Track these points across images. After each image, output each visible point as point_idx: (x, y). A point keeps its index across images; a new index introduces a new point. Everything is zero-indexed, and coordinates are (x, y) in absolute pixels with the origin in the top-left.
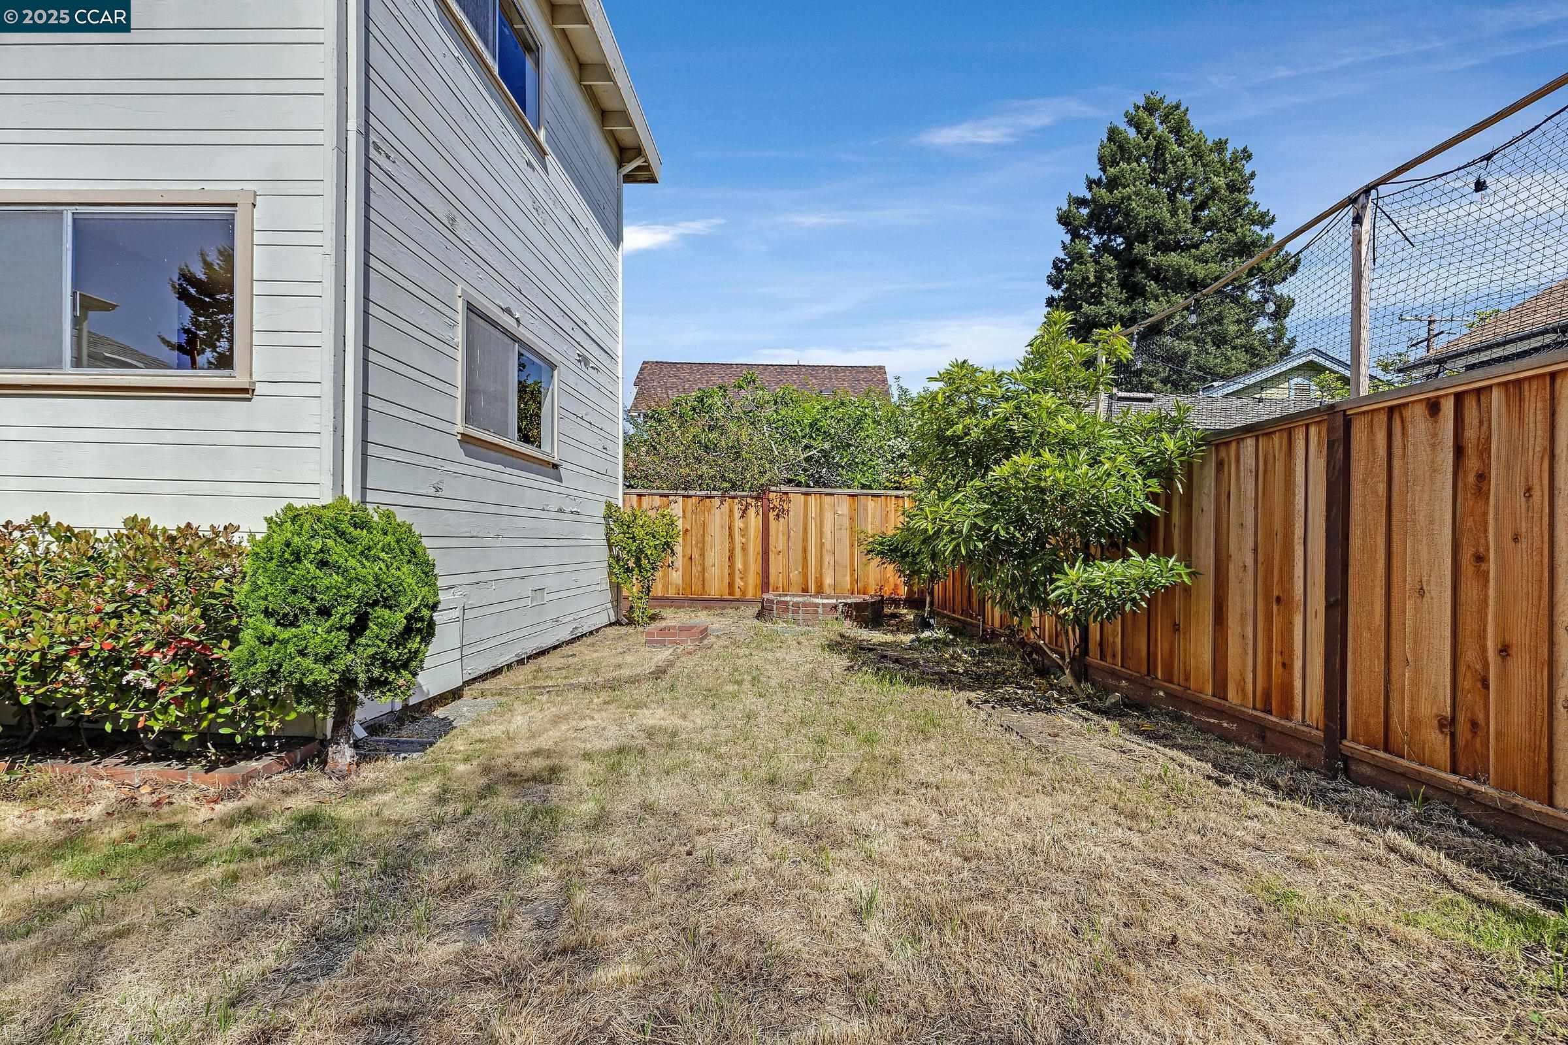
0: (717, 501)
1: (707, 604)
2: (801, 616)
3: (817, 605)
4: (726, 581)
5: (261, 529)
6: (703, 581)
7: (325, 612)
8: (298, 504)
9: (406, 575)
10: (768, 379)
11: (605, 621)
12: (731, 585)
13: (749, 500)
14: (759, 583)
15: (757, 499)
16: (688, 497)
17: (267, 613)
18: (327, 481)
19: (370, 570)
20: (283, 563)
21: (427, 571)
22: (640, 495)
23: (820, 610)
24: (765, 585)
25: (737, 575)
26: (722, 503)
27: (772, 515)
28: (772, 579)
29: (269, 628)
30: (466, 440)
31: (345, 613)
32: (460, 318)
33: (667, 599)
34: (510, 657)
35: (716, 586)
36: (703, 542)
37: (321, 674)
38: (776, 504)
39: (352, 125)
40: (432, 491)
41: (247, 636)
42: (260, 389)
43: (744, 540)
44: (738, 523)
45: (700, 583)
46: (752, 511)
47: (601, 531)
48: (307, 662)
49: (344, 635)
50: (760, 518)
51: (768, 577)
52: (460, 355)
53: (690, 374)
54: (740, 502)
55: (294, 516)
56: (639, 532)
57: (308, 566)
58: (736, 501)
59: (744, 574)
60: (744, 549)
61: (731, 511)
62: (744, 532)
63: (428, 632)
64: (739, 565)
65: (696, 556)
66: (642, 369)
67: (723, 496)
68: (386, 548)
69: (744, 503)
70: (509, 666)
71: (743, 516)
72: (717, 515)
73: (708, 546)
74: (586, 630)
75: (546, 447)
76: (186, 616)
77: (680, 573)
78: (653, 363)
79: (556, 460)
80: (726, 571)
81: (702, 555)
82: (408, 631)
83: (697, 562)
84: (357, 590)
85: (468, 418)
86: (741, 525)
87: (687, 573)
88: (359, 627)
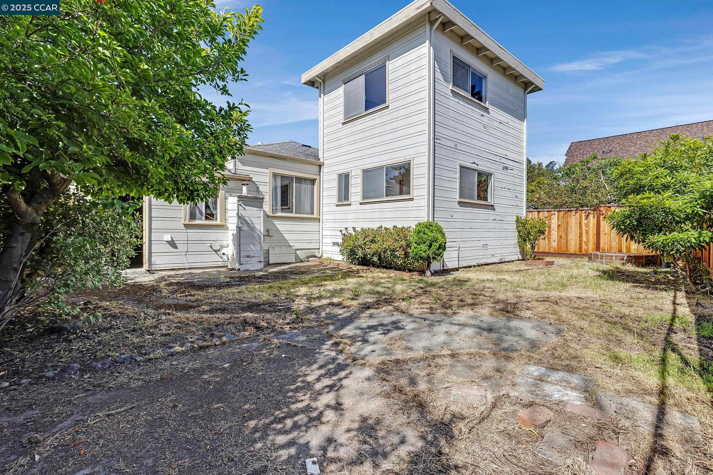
0: (574, 213)
1: (569, 256)
2: (604, 260)
3: (612, 256)
4: (578, 246)
5: (414, 227)
6: (567, 246)
7: (424, 243)
8: (421, 222)
9: (439, 236)
10: (651, 138)
11: (516, 258)
12: (580, 248)
13: (590, 211)
14: (595, 247)
15: (594, 210)
16: (560, 211)
17: (416, 243)
18: (426, 216)
19: (432, 235)
20: (418, 233)
21: (443, 235)
22: (539, 212)
23: (614, 258)
24: (598, 248)
25: (584, 244)
26: (576, 213)
27: (601, 217)
28: (602, 246)
29: (416, 245)
30: (460, 203)
31: (428, 243)
32: (458, 171)
33: (550, 253)
34: (474, 263)
35: (573, 248)
36: (567, 230)
37: (424, 255)
38: (604, 212)
39: (431, 138)
40: (450, 217)
41: (412, 247)
42: (415, 198)
43: (587, 229)
44: (584, 222)
45: (565, 247)
46: (591, 216)
47: (515, 226)
48: (422, 252)
49: (428, 247)
50: (596, 219)
51: (599, 245)
52: (458, 181)
53: (598, 145)
54: (585, 212)
55: (420, 224)
56: (528, 226)
57: (422, 234)
58: (583, 212)
59: (587, 243)
60: (587, 232)
61: (581, 216)
62: (587, 225)
63: (444, 249)
64: (584, 239)
65: (563, 236)
66: (570, 147)
67: (577, 210)
68: (436, 230)
69: (587, 213)
70: (474, 266)
71: (586, 219)
72: (574, 219)
73: (569, 232)
74: (506, 260)
75: (489, 200)
76: (404, 243)
77: (556, 243)
78: (577, 142)
79: (492, 204)
80: (578, 242)
81: (567, 235)
82: (439, 248)
83: (564, 237)
84: (430, 238)
85: (461, 197)
86: (586, 222)
87: (559, 242)
88: (430, 246)
